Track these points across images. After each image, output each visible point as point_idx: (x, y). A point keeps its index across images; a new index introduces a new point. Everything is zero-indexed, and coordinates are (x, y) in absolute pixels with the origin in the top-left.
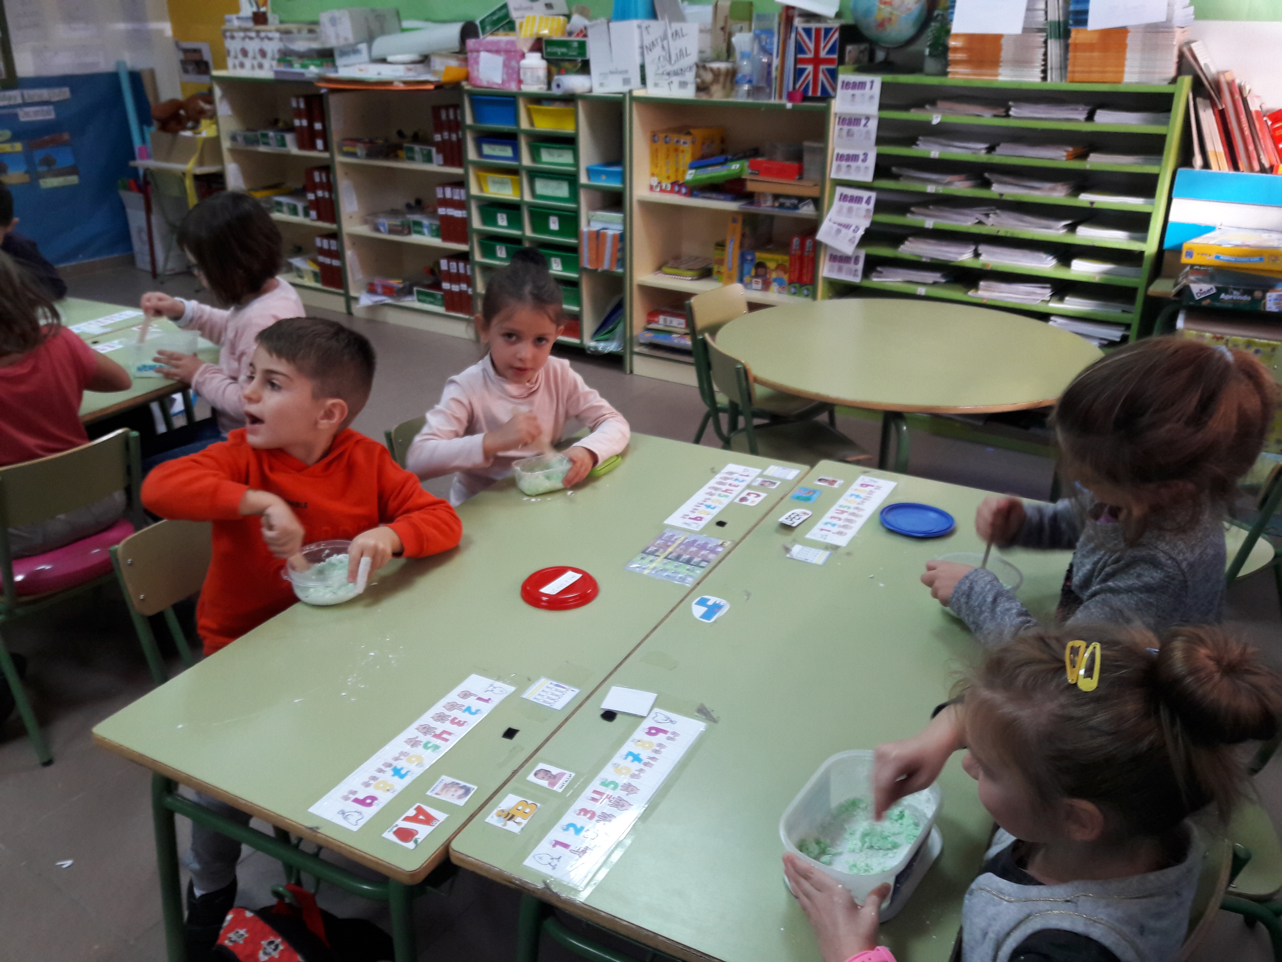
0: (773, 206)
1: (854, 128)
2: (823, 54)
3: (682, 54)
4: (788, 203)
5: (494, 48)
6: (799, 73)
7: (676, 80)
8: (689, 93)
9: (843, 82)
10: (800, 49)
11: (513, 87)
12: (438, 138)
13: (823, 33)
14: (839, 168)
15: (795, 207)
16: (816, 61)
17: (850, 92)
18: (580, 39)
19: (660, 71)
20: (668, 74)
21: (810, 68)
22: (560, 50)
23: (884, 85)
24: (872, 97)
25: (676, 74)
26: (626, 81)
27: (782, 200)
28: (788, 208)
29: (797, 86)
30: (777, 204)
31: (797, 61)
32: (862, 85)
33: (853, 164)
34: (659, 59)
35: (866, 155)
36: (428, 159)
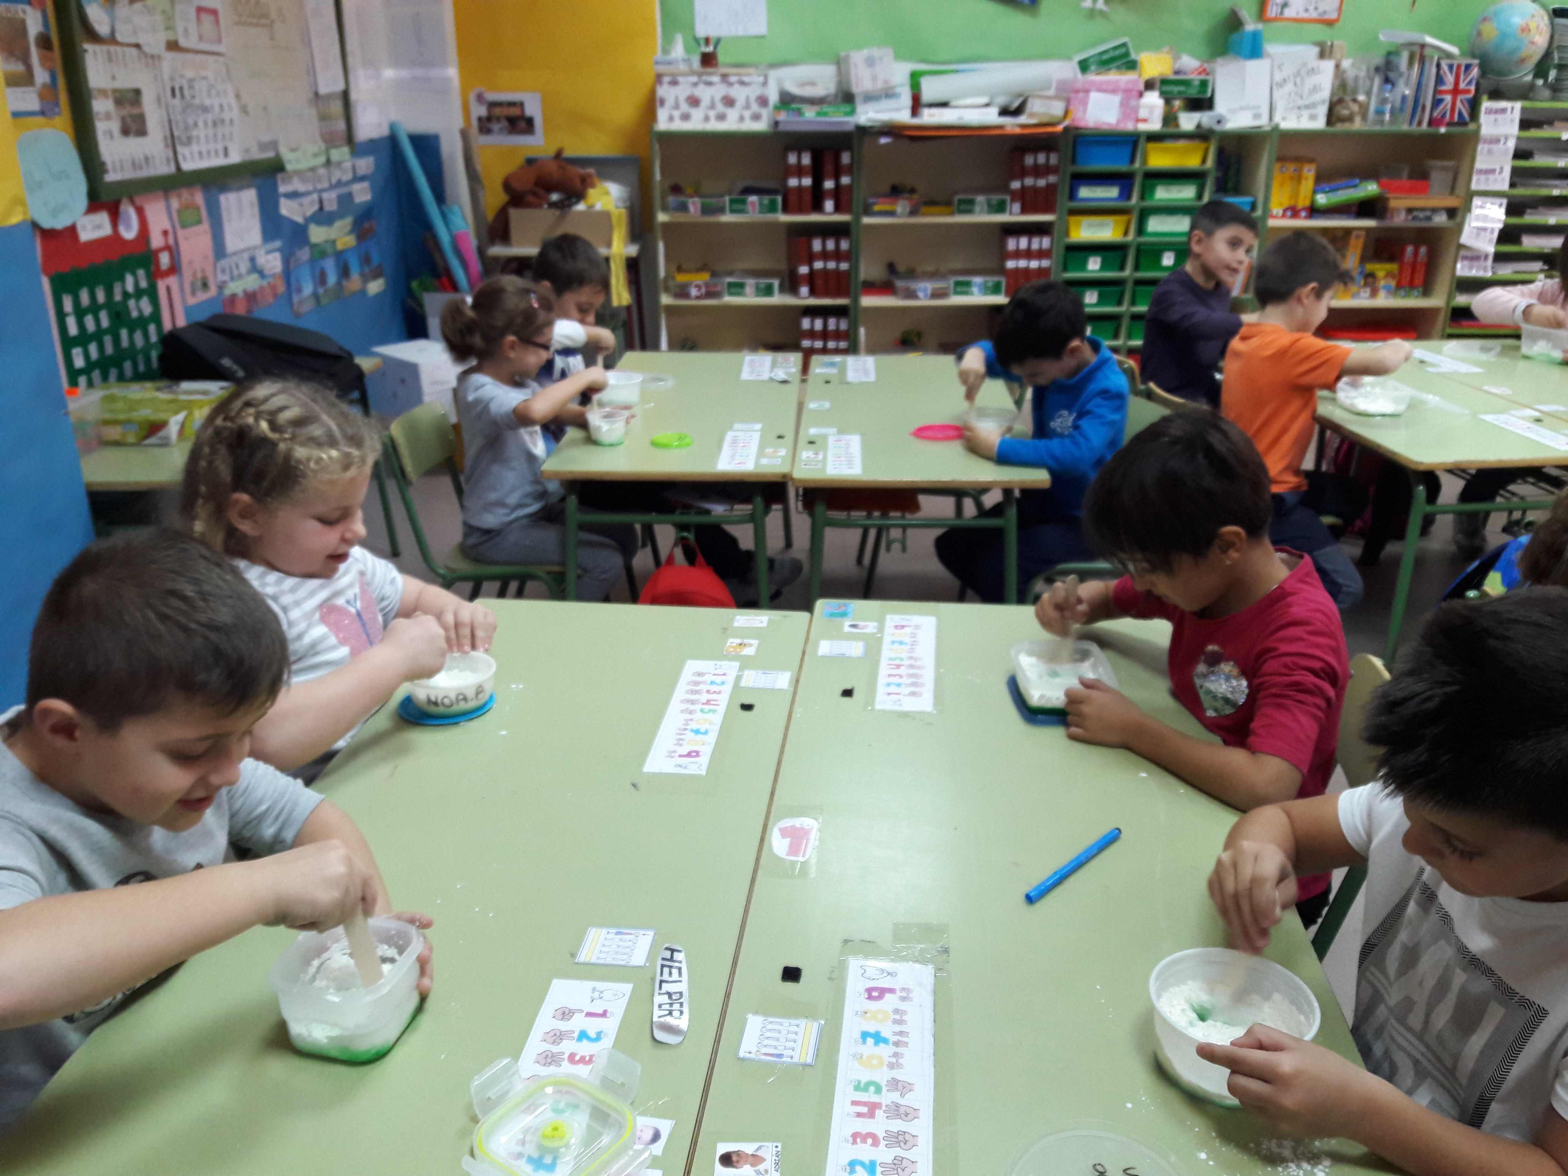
0: (1406, 219)
1: (1495, 147)
2: (1462, 86)
3: (1315, 89)
4: (1421, 215)
5: (1111, 87)
6: (1437, 102)
7: (1306, 113)
8: (1319, 124)
9: (1487, 109)
10: (1439, 80)
11: (1129, 126)
12: (1016, 185)
13: (1463, 68)
14: (1478, 180)
15: (1429, 218)
16: (1456, 91)
17: (1492, 117)
18: (1202, 77)
19: (1291, 105)
20: (1299, 108)
21: (1448, 98)
22: (1176, 89)
23: (1523, 110)
24: (1512, 121)
25: (1307, 107)
26: (1257, 116)
27: (1415, 213)
28: (1421, 220)
29: (1435, 114)
30: (1410, 217)
31: (1436, 91)
32: (1503, 111)
33: (1491, 177)
34: (1290, 94)
35: (1502, 169)
36: (1000, 208)
